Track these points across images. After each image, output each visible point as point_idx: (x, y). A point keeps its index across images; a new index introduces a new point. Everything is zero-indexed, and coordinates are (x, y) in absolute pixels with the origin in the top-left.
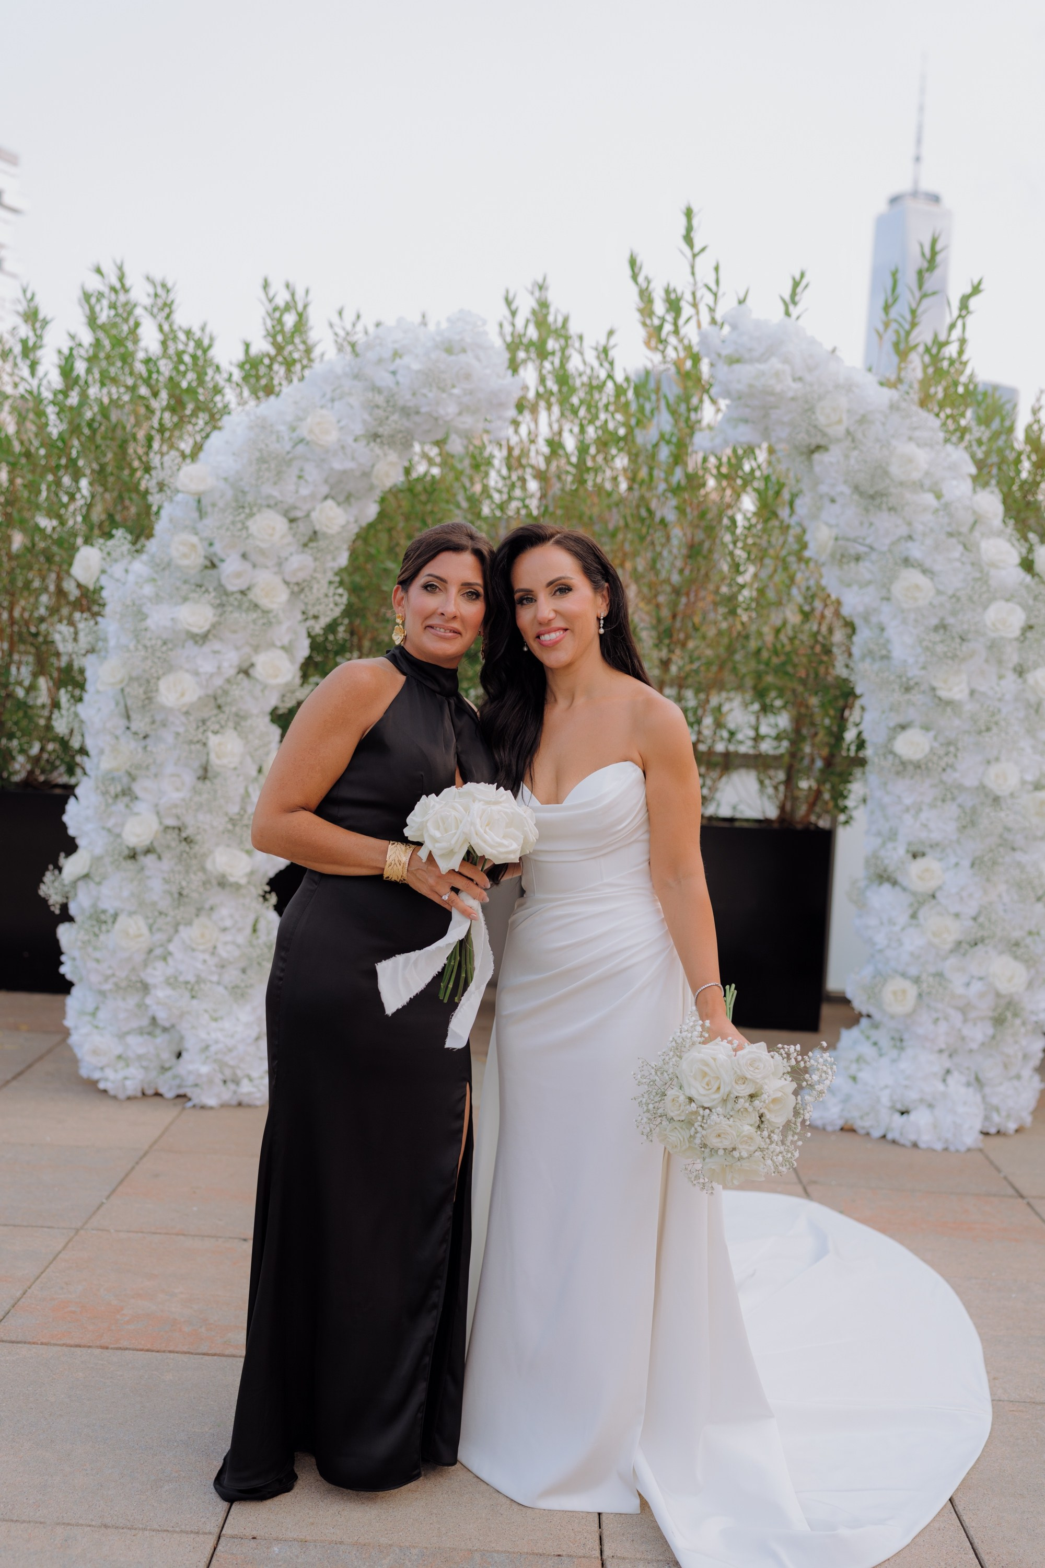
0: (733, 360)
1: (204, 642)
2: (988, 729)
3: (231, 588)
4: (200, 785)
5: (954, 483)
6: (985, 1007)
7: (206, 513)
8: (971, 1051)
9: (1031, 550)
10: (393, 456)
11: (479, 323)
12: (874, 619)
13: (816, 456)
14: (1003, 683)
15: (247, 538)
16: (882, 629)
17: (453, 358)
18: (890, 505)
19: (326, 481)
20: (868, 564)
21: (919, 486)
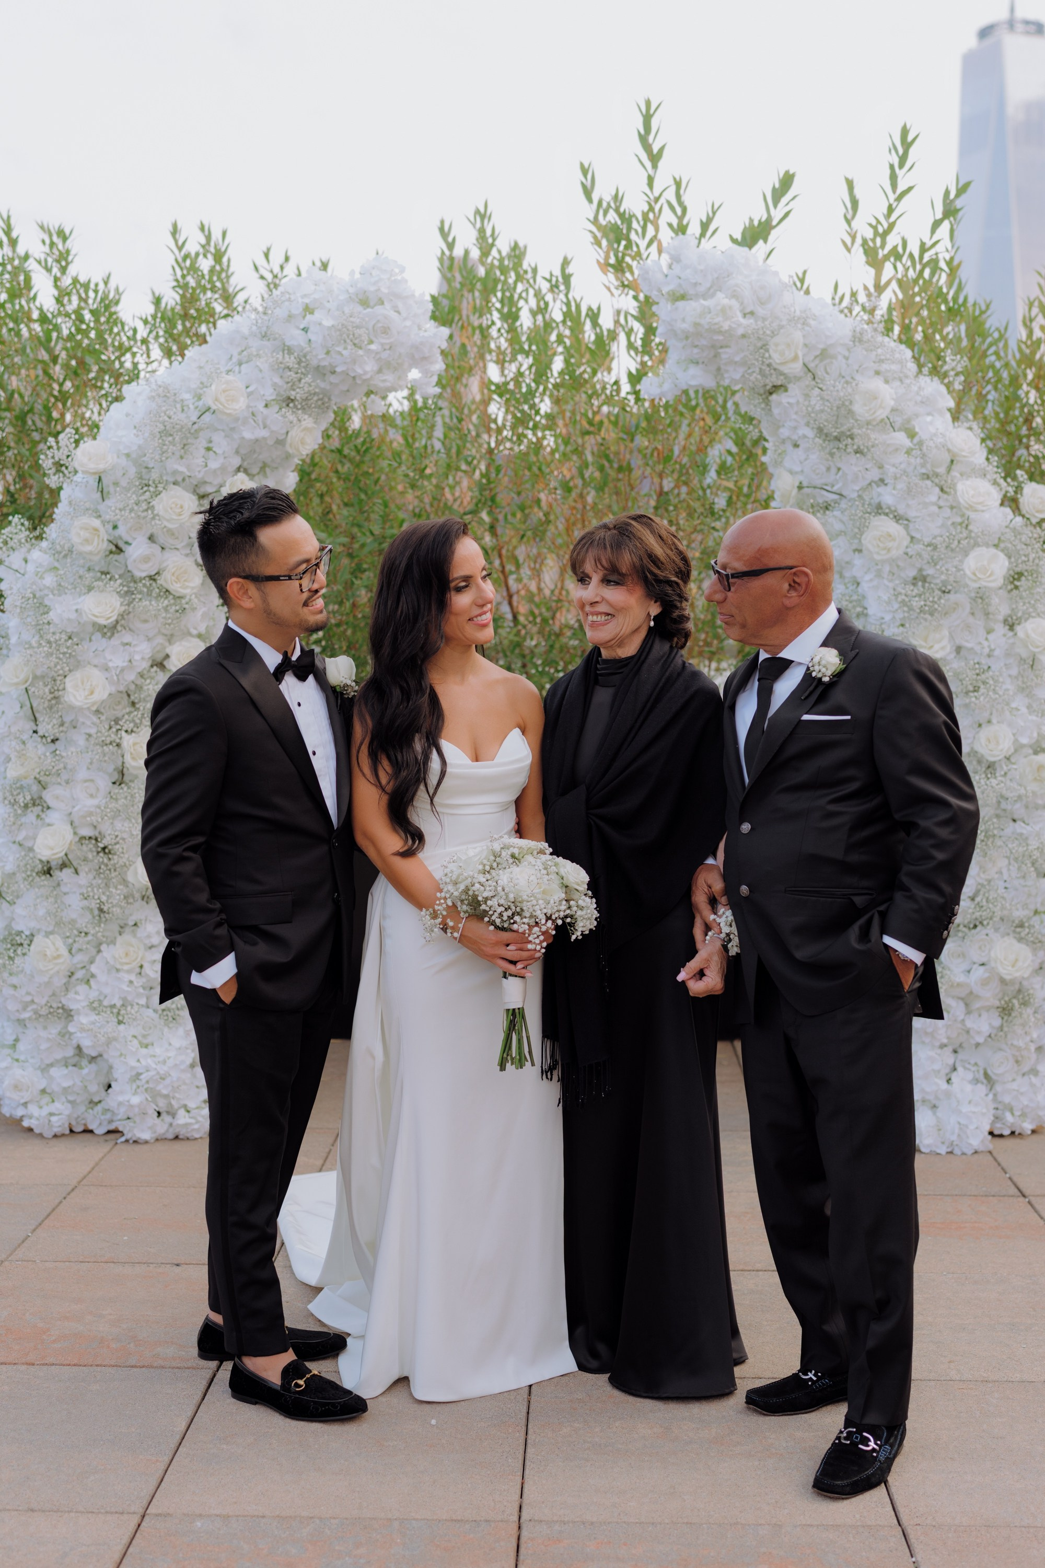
0: (679, 297)
1: (113, 634)
2: (976, 690)
3: (138, 574)
4: (116, 789)
5: (929, 418)
6: (990, 996)
7: (108, 493)
8: (977, 1045)
9: (1019, 489)
10: (308, 422)
11: (397, 270)
12: (847, 574)
13: (774, 397)
14: (991, 637)
15: (153, 518)
16: (858, 584)
17: (369, 310)
18: (855, 447)
19: (237, 452)
20: (836, 513)
21: (888, 424)
